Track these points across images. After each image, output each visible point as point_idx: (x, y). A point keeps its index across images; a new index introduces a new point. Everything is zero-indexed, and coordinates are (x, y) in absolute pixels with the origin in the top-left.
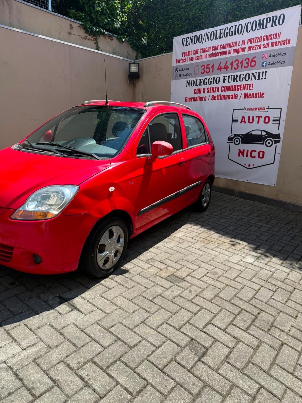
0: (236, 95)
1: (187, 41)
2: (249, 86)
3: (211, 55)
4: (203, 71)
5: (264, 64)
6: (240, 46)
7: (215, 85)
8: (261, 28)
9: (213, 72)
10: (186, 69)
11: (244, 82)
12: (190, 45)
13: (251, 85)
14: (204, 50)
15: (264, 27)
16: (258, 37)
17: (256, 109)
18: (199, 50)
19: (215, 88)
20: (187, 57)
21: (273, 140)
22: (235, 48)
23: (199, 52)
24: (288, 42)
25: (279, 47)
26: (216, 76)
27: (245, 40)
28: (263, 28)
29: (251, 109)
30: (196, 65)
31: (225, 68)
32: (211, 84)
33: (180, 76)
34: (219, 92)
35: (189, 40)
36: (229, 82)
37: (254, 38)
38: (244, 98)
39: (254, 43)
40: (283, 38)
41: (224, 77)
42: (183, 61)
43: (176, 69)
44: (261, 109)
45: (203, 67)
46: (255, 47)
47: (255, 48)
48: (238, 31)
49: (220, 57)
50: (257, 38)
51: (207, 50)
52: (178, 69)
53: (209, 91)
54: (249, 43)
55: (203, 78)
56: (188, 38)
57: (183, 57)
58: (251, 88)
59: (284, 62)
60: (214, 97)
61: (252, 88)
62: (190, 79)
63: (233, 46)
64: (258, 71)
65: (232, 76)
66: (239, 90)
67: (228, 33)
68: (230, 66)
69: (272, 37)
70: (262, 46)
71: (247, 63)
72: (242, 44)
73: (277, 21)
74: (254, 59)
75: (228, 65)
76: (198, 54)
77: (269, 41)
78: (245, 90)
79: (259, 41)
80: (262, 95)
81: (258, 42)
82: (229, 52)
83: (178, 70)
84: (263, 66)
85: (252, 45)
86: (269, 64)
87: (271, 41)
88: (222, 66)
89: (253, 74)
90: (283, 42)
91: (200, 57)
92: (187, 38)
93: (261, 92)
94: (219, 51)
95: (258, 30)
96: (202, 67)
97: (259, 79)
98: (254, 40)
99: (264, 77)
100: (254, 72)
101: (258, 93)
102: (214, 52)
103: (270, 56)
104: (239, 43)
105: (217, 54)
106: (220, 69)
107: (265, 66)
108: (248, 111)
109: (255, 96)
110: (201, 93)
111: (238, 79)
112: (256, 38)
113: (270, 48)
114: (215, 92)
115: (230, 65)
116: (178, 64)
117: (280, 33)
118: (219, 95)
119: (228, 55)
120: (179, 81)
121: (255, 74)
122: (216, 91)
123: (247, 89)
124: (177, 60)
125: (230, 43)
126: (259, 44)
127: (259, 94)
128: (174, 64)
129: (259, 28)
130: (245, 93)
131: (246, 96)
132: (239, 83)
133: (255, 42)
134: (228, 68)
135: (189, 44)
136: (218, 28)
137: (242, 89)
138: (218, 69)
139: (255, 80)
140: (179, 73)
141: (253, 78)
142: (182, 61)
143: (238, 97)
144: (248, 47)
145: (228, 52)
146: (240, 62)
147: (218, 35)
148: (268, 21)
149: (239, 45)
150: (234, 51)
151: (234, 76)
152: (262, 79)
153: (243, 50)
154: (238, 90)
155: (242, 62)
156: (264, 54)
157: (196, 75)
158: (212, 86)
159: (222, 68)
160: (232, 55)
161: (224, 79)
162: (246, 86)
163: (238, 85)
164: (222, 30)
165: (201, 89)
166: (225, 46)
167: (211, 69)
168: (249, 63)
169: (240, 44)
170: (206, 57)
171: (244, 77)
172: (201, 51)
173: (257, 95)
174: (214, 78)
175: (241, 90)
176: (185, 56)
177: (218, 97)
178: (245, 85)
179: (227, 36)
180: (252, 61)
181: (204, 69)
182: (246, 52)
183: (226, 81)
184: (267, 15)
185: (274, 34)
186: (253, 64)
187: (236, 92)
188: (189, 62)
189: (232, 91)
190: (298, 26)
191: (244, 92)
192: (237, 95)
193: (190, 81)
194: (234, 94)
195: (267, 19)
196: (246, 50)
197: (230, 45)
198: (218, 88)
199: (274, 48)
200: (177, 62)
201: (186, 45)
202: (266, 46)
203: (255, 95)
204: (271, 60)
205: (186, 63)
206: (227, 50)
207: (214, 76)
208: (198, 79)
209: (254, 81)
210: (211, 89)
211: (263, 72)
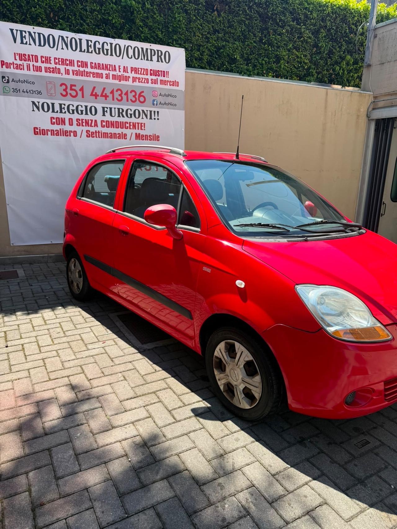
1: (22, 37)
2: (140, 125)
3: (76, 73)
4: (64, 93)
6: (122, 73)
7: (89, 117)
9: (83, 97)
10: (27, 82)
11: (133, 120)
12: (30, 44)
13: (143, 125)
14: (63, 62)
15: (149, 59)
16: (144, 69)
18: (52, 59)
19: (90, 122)
20: (27, 62)
22: (115, 73)
24: (176, 83)
25: (168, 87)
26: (89, 105)
27: (127, 67)
28: (147, 60)
30: (50, 82)
31: (102, 96)
32: (82, 113)
33: (16, 91)
34: (97, 127)
35: (27, 35)
36: (111, 115)
37: (138, 68)
38: (136, 139)
39: (140, 75)
40: (171, 78)
41: (103, 108)
42: (18, 67)
43: (3, 77)
45: (64, 87)
46: (141, 79)
47: (141, 81)
48: (116, 52)
49: (91, 79)
51: (68, 62)
52: (8, 77)
53: (80, 123)
54: (133, 72)
55: (67, 103)
56: (25, 32)
57: (15, 59)
58: (143, 128)
59: (175, 105)
60: (90, 133)
61: (144, 128)
62: (38, 100)
63: (111, 69)
64: (149, 109)
65: (115, 108)
67: (101, 50)
68: (111, 96)
69: (160, 73)
70: (150, 81)
71: (134, 96)
72: (124, 71)
73: (163, 57)
74: (142, 94)
75: (107, 92)
76: (50, 63)
77: (157, 77)
78: (135, 129)
79: (145, 73)
80: (156, 138)
81: (143, 74)
82: (107, 76)
83: (8, 80)
84: (154, 104)
85: (138, 76)
86: (160, 103)
87: (159, 78)
88: (99, 91)
89: (143, 111)
90: (172, 83)
91: (57, 71)
92: (21, 31)
93: (155, 135)
94: (89, 70)
95: (142, 59)
96: (61, 86)
97: (151, 118)
98: (139, 71)
99: (156, 117)
100: (145, 109)
101: (152, 135)
102: (82, 69)
103: (160, 95)
104: (119, 69)
105: (88, 74)
106: (94, 95)
107: (157, 104)
109: (149, 138)
110: (65, 124)
111: (124, 113)
112: (141, 69)
113: (159, 86)
114: (91, 126)
115: (111, 93)
116: (7, 70)
117: (168, 72)
118: (99, 131)
119: (104, 80)
120: (13, 99)
121: (146, 112)
122: (93, 124)
123: (138, 129)
124: (3, 61)
125: (105, 64)
126: (146, 77)
127: (153, 136)
130: (136, 134)
131: (138, 136)
132: (125, 119)
134: (108, 96)
135: (28, 43)
136: (85, 37)
137: (131, 127)
138: (92, 95)
139: (147, 119)
140: (12, 85)
141: (144, 116)
142: (15, 66)
143: (128, 137)
144: (133, 77)
145: (104, 76)
146: (124, 93)
148: (153, 54)
149: (120, 71)
150: (114, 77)
151: (119, 109)
152: (155, 119)
153: (127, 78)
154: (127, 128)
155: (127, 94)
156: (154, 91)
157: (51, 96)
158: (84, 117)
159: (98, 95)
160: (111, 81)
161: (104, 111)
162: (137, 124)
163: (125, 122)
164: (90, 42)
165: (64, 118)
166: (99, 66)
167: (80, 93)
168: (137, 97)
169: (122, 70)
170: (67, 72)
171: (132, 113)
172: (57, 61)
173: (152, 137)
174: (86, 107)
176: (20, 60)
177: (97, 134)
178: (135, 123)
179: (99, 53)
180: (140, 96)
181: (65, 90)
182: (130, 82)
183: (108, 114)
184: (151, 45)
185: (161, 71)
186: (142, 99)
187: (124, 131)
188: (32, 73)
189: (118, 128)
190: (185, 71)
191: (134, 131)
192: (125, 135)
193: (39, 102)
194: (122, 133)
195: (151, 50)
196: (131, 80)
197: (106, 67)
198: (96, 121)
199: (163, 86)
200: (4, 66)
201: (22, 43)
202: (155, 82)
204: (160, 99)
205: (25, 72)
206: (104, 72)
207: (86, 104)
208: (56, 102)
209: (145, 121)
210: (84, 121)
211: (154, 112)
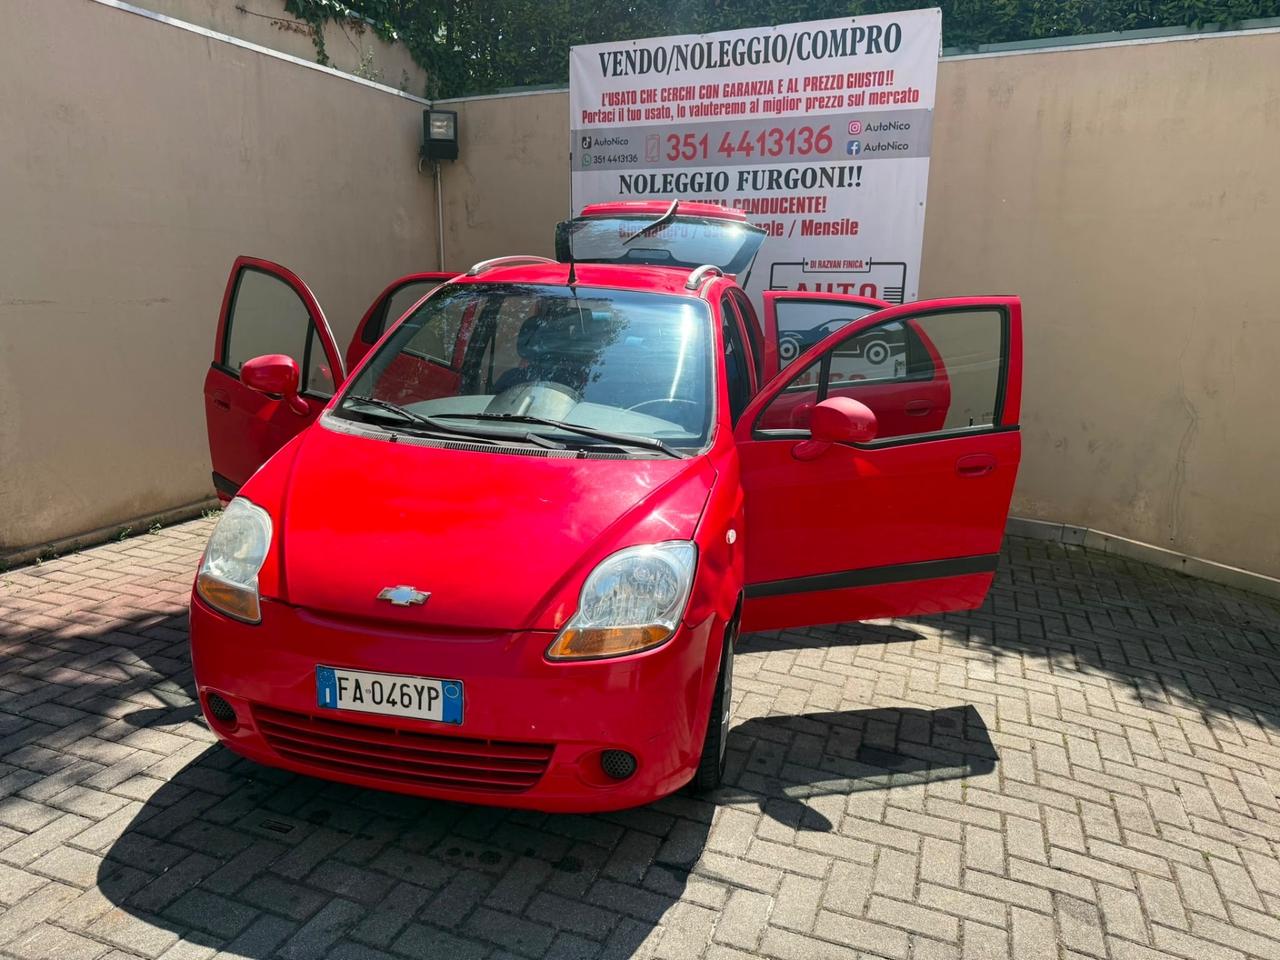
0: (778, 225)
1: (616, 63)
2: (814, 201)
3: (697, 111)
4: (673, 153)
5: (854, 148)
6: (785, 93)
7: (713, 195)
8: (840, 52)
9: (705, 156)
10: (616, 141)
11: (800, 192)
12: (626, 74)
13: (821, 201)
14: (676, 94)
15: (848, 51)
16: (834, 77)
17: (837, 264)
18: (659, 93)
20: (620, 106)
21: (887, 346)
22: (769, 97)
23: (658, 98)
24: (912, 95)
25: (891, 106)
26: (715, 170)
27: (796, 80)
28: (844, 54)
29: (822, 264)
30: (652, 136)
31: (741, 148)
32: (700, 189)
33: (599, 160)
35: (624, 58)
36: (755, 187)
37: (821, 77)
38: (803, 234)
39: (823, 91)
40: (899, 85)
41: (741, 174)
42: (607, 117)
43: (584, 139)
44: (850, 264)
45: (674, 141)
46: (826, 100)
47: (825, 103)
48: (775, 52)
49: (723, 117)
50: (831, 79)
51: (684, 93)
52: (590, 138)
54: (809, 88)
55: (676, 172)
56: (621, 53)
57: (604, 105)
58: (821, 207)
59: (906, 147)
61: (824, 207)
62: (631, 172)
63: (762, 91)
64: (838, 164)
65: (764, 171)
66: (785, 212)
67: (746, 55)
68: (758, 146)
69: (871, 79)
70: (846, 101)
71: (807, 140)
72: (790, 89)
73: (882, 40)
74: (825, 133)
75: (752, 140)
76: (655, 101)
77: (864, 88)
78: (803, 211)
79: (835, 85)
80: (852, 228)
81: (832, 88)
82: (754, 107)
83: (590, 143)
84: (850, 152)
85: (818, 94)
86: (868, 148)
87: (869, 90)
88: (735, 140)
89: (823, 170)
90: (901, 96)
91: (664, 113)
92: (615, 54)
93: (848, 220)
94: (720, 100)
95: (830, 56)
96: (669, 140)
97: (841, 184)
98: (821, 82)
99: (854, 180)
100: (828, 165)
101: (840, 222)
102: (706, 102)
103: (869, 128)
104: (780, 86)
105: (714, 110)
106: (726, 149)
107: (857, 152)
108: (813, 269)
109: (831, 229)
111: (782, 181)
112: (828, 77)
113: (867, 108)
115: (758, 141)
116: (589, 126)
117: (892, 71)
119: (748, 116)
120: (595, 175)
121: (830, 172)
123: (810, 211)
124: (585, 112)
125: (753, 83)
126: (837, 93)
127: (842, 223)
128: (577, 123)
129: (833, 53)
130: (804, 222)
131: (808, 228)
132: (785, 193)
133: (826, 89)
134: (752, 148)
135: (624, 72)
136: (717, 37)
137: (795, 208)
138: (722, 149)
139: (832, 186)
140: (595, 151)
141: (825, 182)
142: (602, 116)
143: (786, 230)
144: (807, 99)
145: (748, 107)
146: (785, 136)
147: (715, 57)
148: (858, 39)
149: (780, 92)
150: (768, 106)
151: (771, 172)
152: (850, 185)
153: (793, 104)
154: (783, 211)
155: (791, 137)
156: (853, 120)
157: (653, 162)
158: (703, 196)
159: (733, 149)
160: (761, 115)
161: (741, 180)
162: (807, 201)
163: (782, 199)
164: (726, 45)
166: (740, 89)
167: (700, 149)
168: (813, 140)
169: (784, 88)
170: (681, 112)
171: (799, 176)
172: (666, 94)
173: (839, 228)
174: (709, 175)
175: (791, 211)
176: (610, 105)
178: (804, 198)
179: (742, 62)
180: (821, 136)
181: (675, 147)
182: (801, 111)
183: (748, 186)
184: (854, 21)
185: (875, 73)
186: (823, 144)
187: (778, 218)
188: (626, 123)
189: (767, 212)
190: (937, 60)
191: (801, 217)
192: (780, 226)
193: (630, 176)
194: (773, 222)
195: (854, 31)
196: (802, 106)
197: (754, 88)
199: (877, 108)
200: (586, 120)
201: (615, 74)
202: (857, 100)
203: (834, 227)
204: (871, 138)
205: (616, 124)
206: (748, 99)
207: (709, 169)
208: (659, 173)
209: (827, 191)
211: (851, 169)
